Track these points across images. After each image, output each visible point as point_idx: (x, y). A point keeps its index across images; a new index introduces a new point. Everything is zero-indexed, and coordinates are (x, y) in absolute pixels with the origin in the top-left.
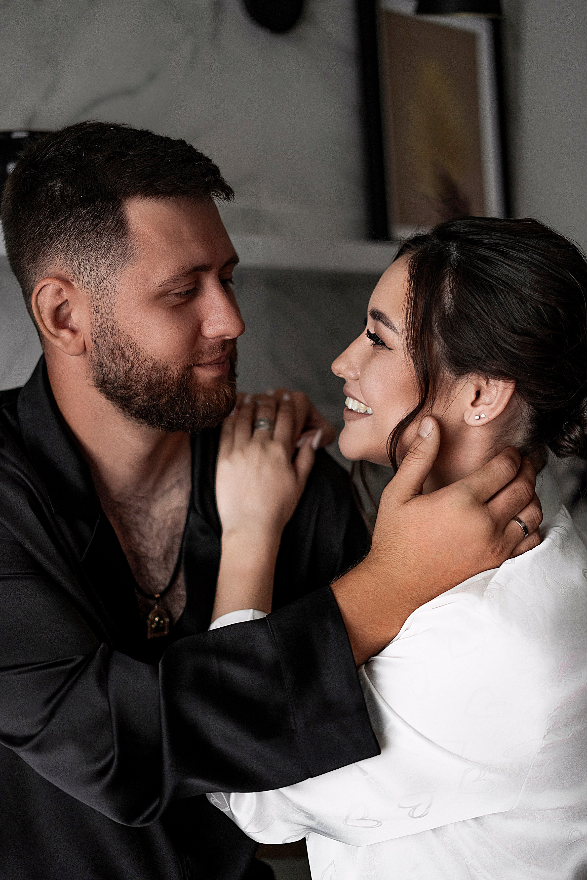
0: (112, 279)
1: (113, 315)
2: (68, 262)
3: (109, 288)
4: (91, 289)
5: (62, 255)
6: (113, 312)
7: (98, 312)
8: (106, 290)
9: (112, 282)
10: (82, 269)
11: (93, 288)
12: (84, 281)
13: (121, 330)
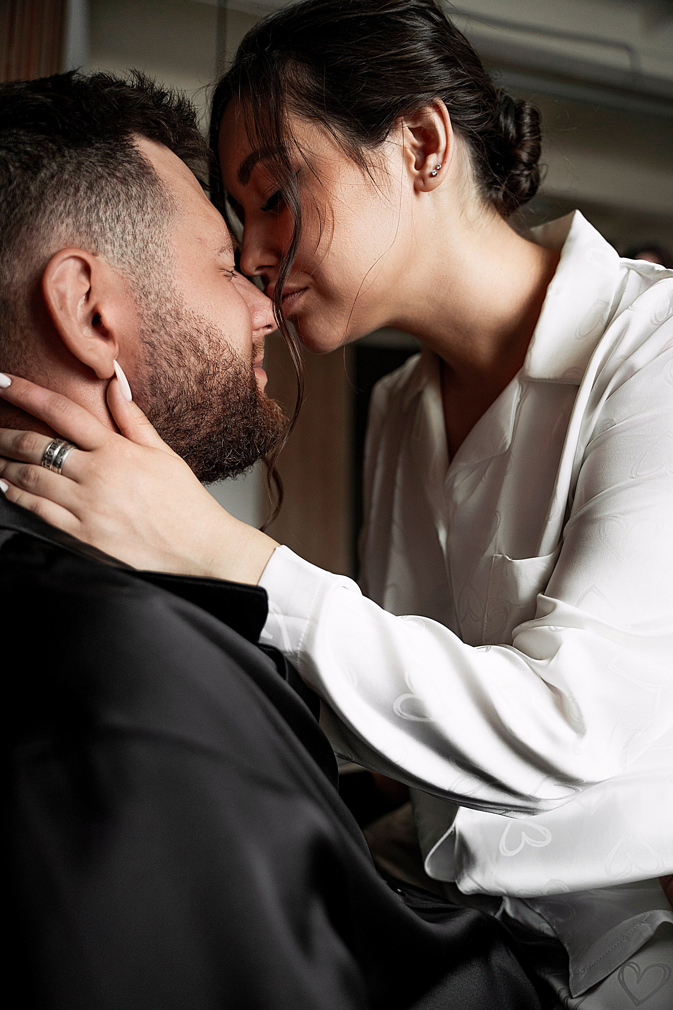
0: (159, 241)
1: (174, 290)
2: (83, 229)
3: (160, 253)
4: (130, 261)
5: (70, 220)
6: (172, 287)
7: (148, 293)
8: (156, 257)
9: (162, 245)
10: (109, 235)
11: (133, 259)
12: (115, 252)
13: (188, 310)
